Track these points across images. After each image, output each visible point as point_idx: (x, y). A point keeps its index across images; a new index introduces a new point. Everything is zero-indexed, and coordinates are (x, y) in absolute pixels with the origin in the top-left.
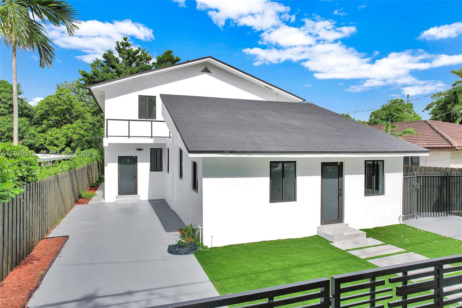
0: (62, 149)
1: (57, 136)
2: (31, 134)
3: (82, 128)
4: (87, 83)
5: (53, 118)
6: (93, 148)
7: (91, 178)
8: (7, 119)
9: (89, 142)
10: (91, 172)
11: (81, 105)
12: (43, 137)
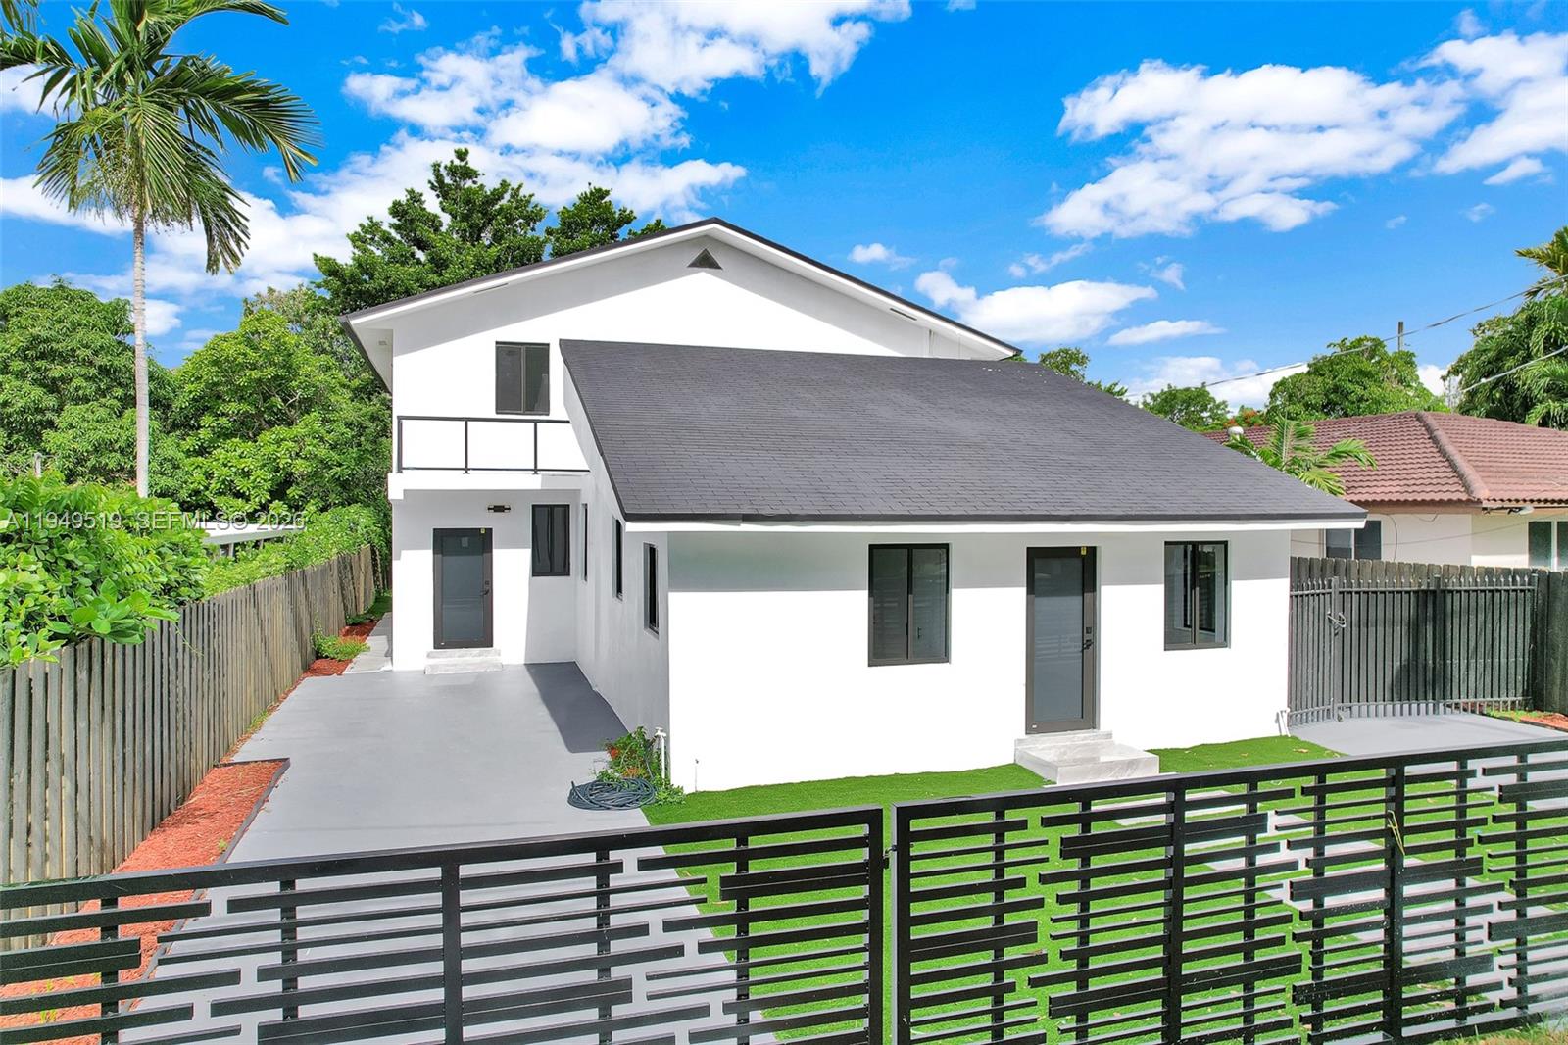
0: (261, 505)
1: (243, 465)
2: (165, 459)
3: (322, 439)
4: (339, 296)
5: (233, 407)
6: (357, 502)
7: (350, 597)
8: (93, 412)
9: (344, 485)
10: (352, 579)
11: (318, 364)
12: (201, 467)
